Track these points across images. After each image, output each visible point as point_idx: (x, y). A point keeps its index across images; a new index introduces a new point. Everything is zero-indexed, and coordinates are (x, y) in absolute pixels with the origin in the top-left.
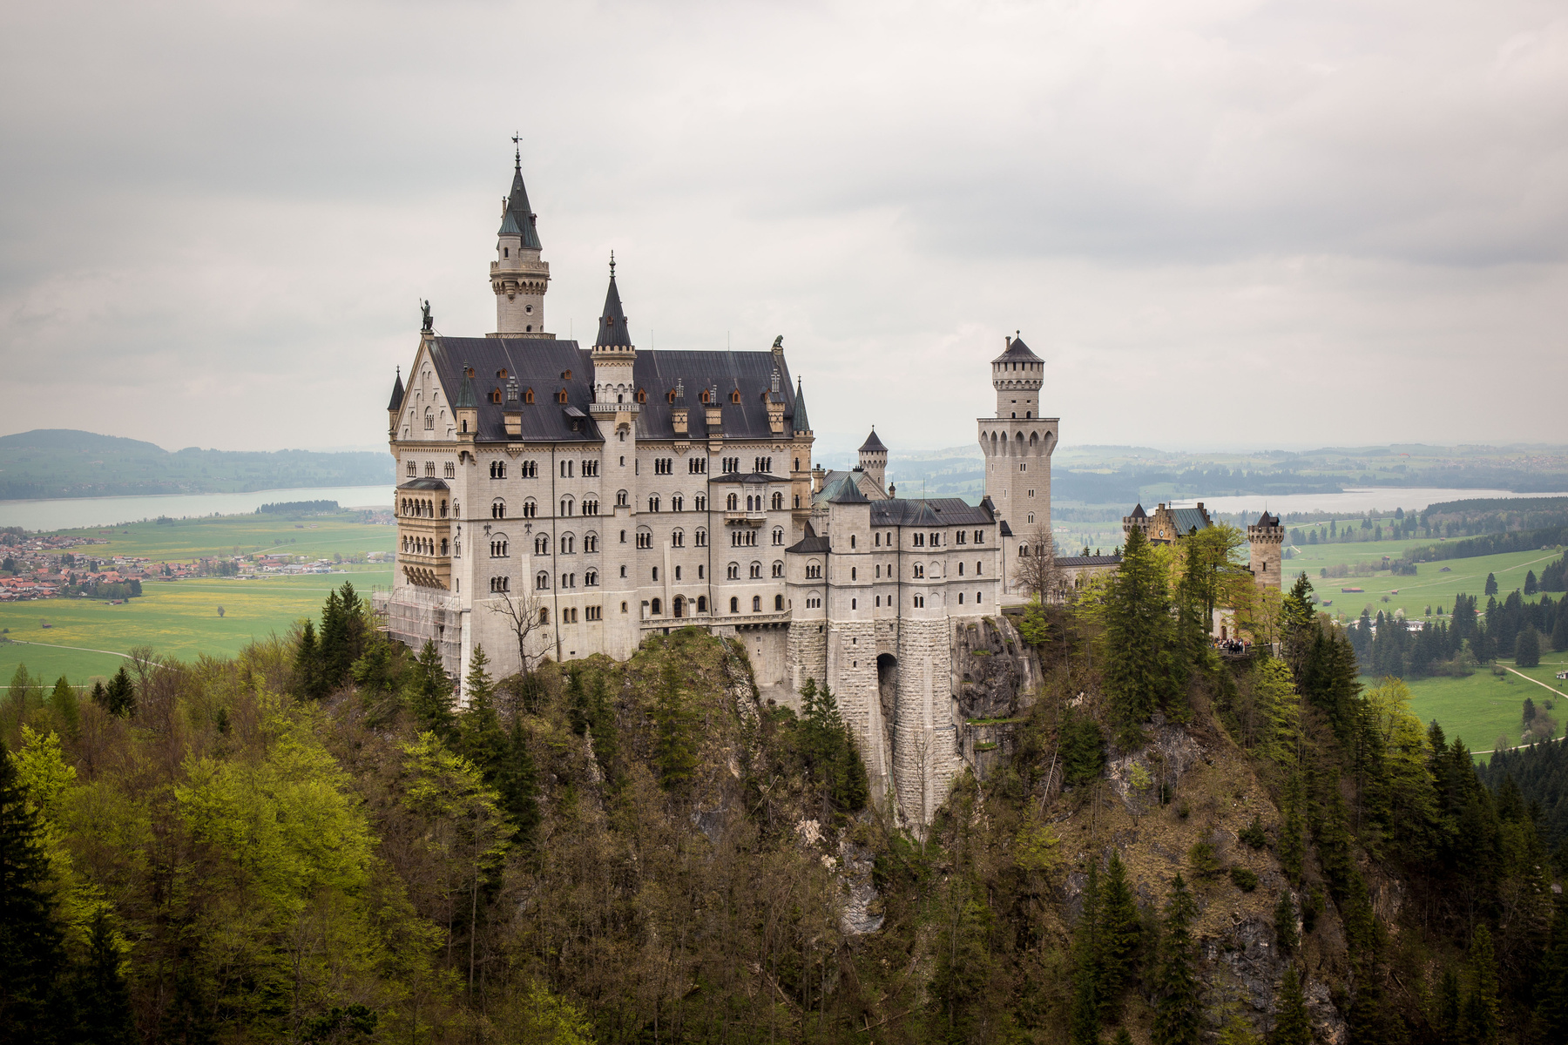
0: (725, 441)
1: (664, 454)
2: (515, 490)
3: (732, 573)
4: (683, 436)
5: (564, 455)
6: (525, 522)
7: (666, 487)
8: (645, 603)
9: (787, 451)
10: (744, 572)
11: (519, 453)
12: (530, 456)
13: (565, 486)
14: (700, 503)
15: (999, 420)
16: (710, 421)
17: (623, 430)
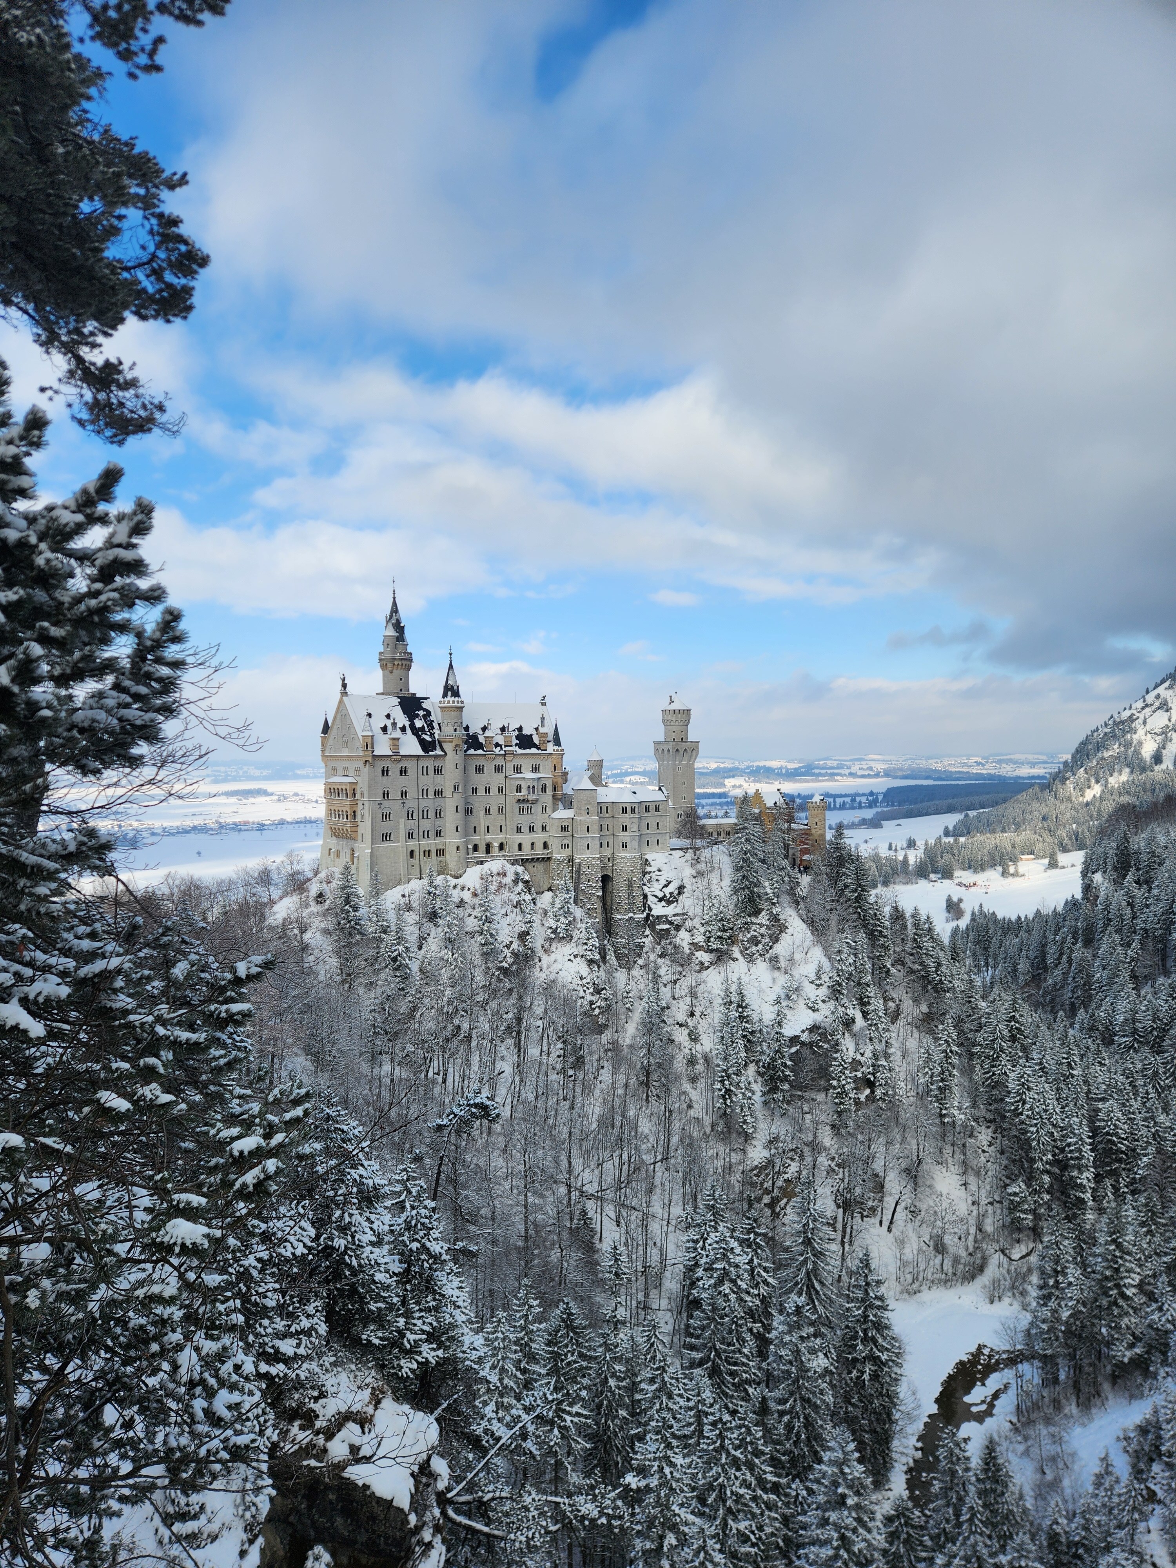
0: (514, 755)
1: (480, 762)
2: (395, 783)
3: (519, 830)
4: (491, 752)
5: (423, 763)
6: (401, 801)
8: (469, 847)
10: (525, 829)
11: (398, 761)
12: (404, 763)
13: (424, 780)
14: (500, 789)
15: (666, 742)
17: (457, 748)
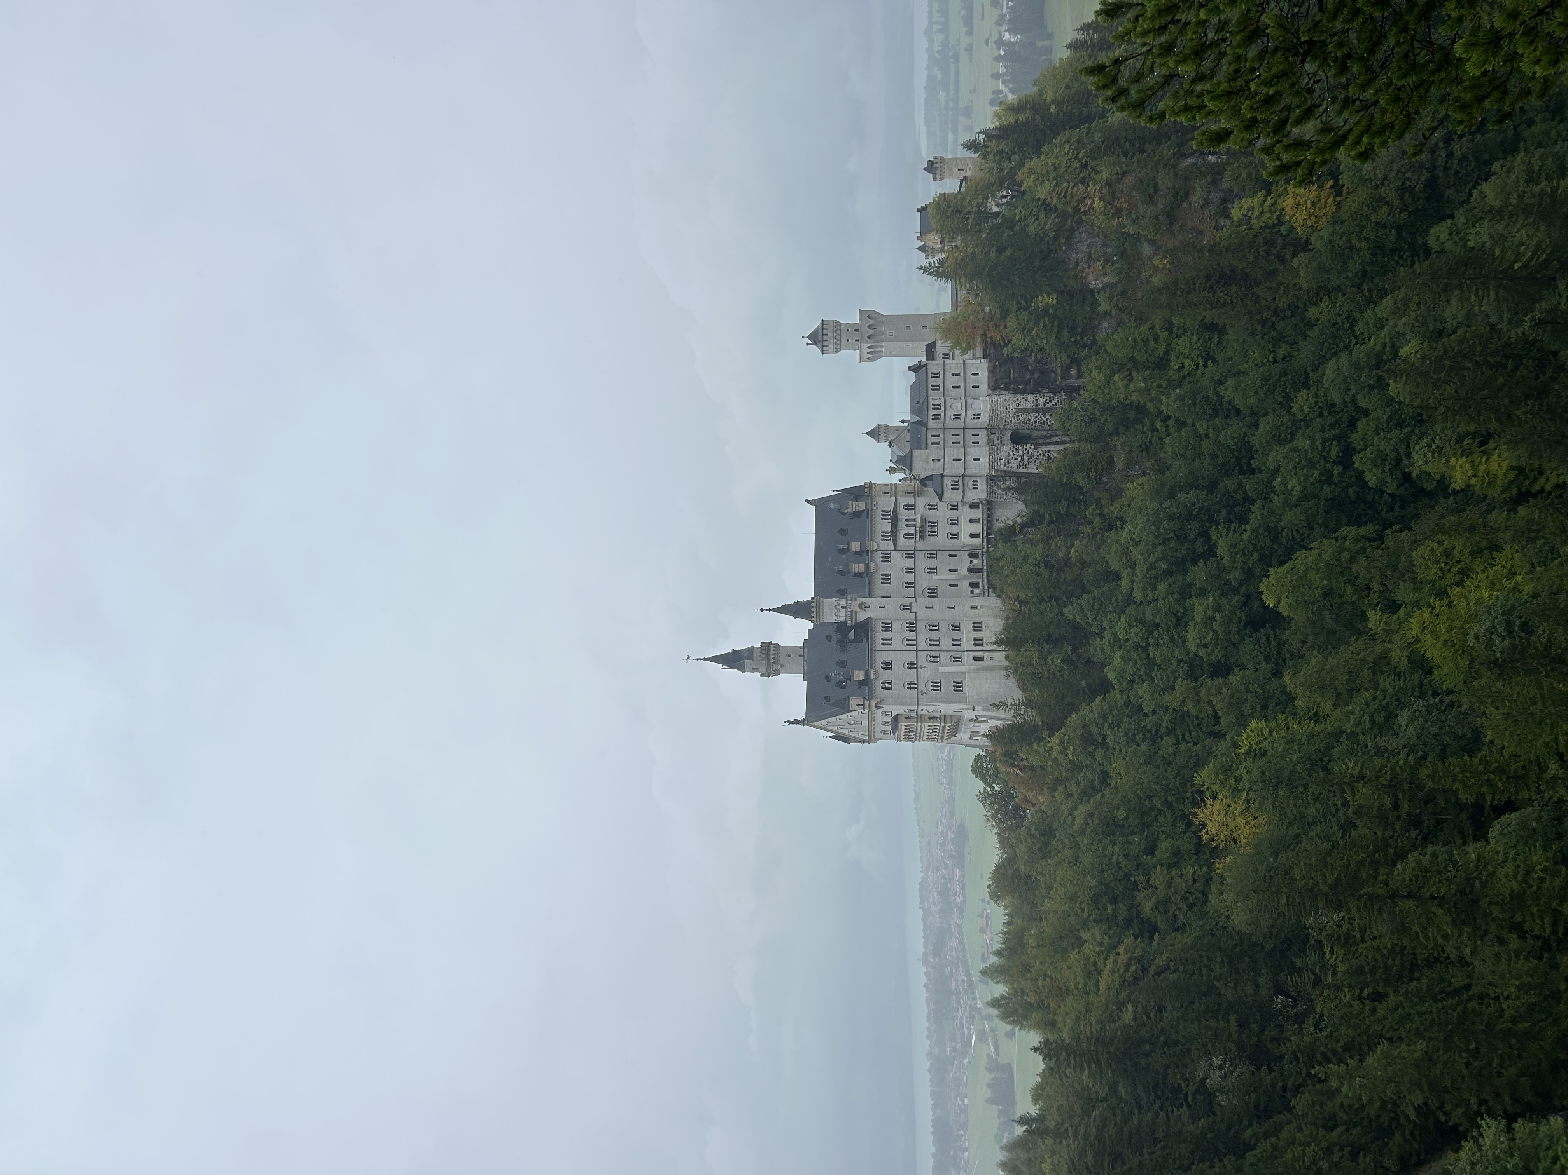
0: (871, 540)
1: (878, 579)
2: (900, 675)
3: (955, 536)
4: (868, 567)
5: (878, 643)
6: (919, 669)
7: (899, 577)
8: (972, 592)
9: (877, 499)
10: (954, 529)
11: (876, 672)
12: (878, 665)
13: (897, 644)
14: (909, 556)
15: (860, 349)
16: (858, 549)
17: (864, 607)
